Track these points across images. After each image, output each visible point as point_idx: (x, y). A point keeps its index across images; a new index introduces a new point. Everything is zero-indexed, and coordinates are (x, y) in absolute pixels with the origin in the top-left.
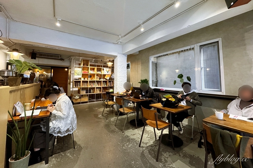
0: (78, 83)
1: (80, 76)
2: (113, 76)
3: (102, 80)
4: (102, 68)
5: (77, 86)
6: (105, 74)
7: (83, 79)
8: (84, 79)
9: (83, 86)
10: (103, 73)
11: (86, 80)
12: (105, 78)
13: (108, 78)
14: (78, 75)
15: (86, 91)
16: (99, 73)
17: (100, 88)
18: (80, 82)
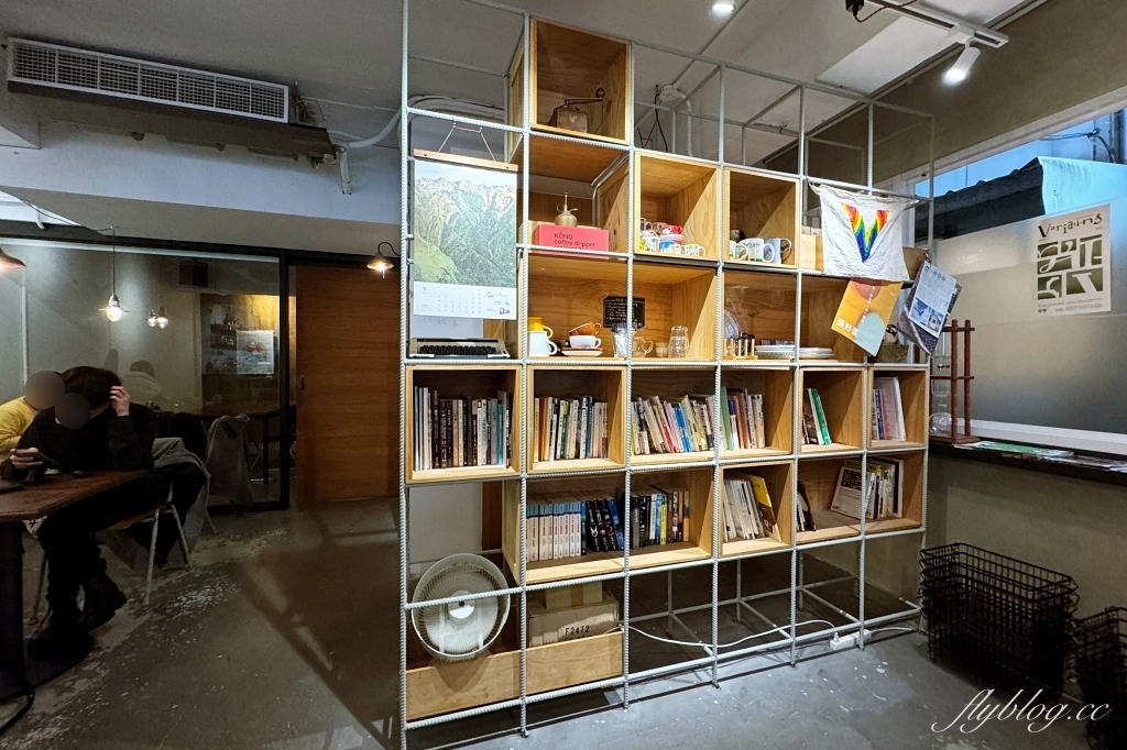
0: (480, 412)
1: (505, 300)
2: (922, 305)
3: (796, 357)
4: (798, 180)
5: (459, 454)
6: (832, 269)
7: (537, 348)
8: (561, 344)
9: (549, 451)
10: (804, 264)
11: (585, 353)
12: (840, 325)
13: (870, 338)
14: (473, 269)
15: (587, 525)
16: (757, 251)
17: (772, 475)
18: (498, 385)
